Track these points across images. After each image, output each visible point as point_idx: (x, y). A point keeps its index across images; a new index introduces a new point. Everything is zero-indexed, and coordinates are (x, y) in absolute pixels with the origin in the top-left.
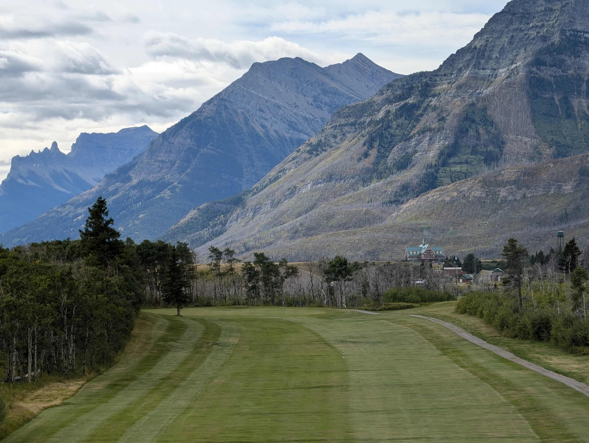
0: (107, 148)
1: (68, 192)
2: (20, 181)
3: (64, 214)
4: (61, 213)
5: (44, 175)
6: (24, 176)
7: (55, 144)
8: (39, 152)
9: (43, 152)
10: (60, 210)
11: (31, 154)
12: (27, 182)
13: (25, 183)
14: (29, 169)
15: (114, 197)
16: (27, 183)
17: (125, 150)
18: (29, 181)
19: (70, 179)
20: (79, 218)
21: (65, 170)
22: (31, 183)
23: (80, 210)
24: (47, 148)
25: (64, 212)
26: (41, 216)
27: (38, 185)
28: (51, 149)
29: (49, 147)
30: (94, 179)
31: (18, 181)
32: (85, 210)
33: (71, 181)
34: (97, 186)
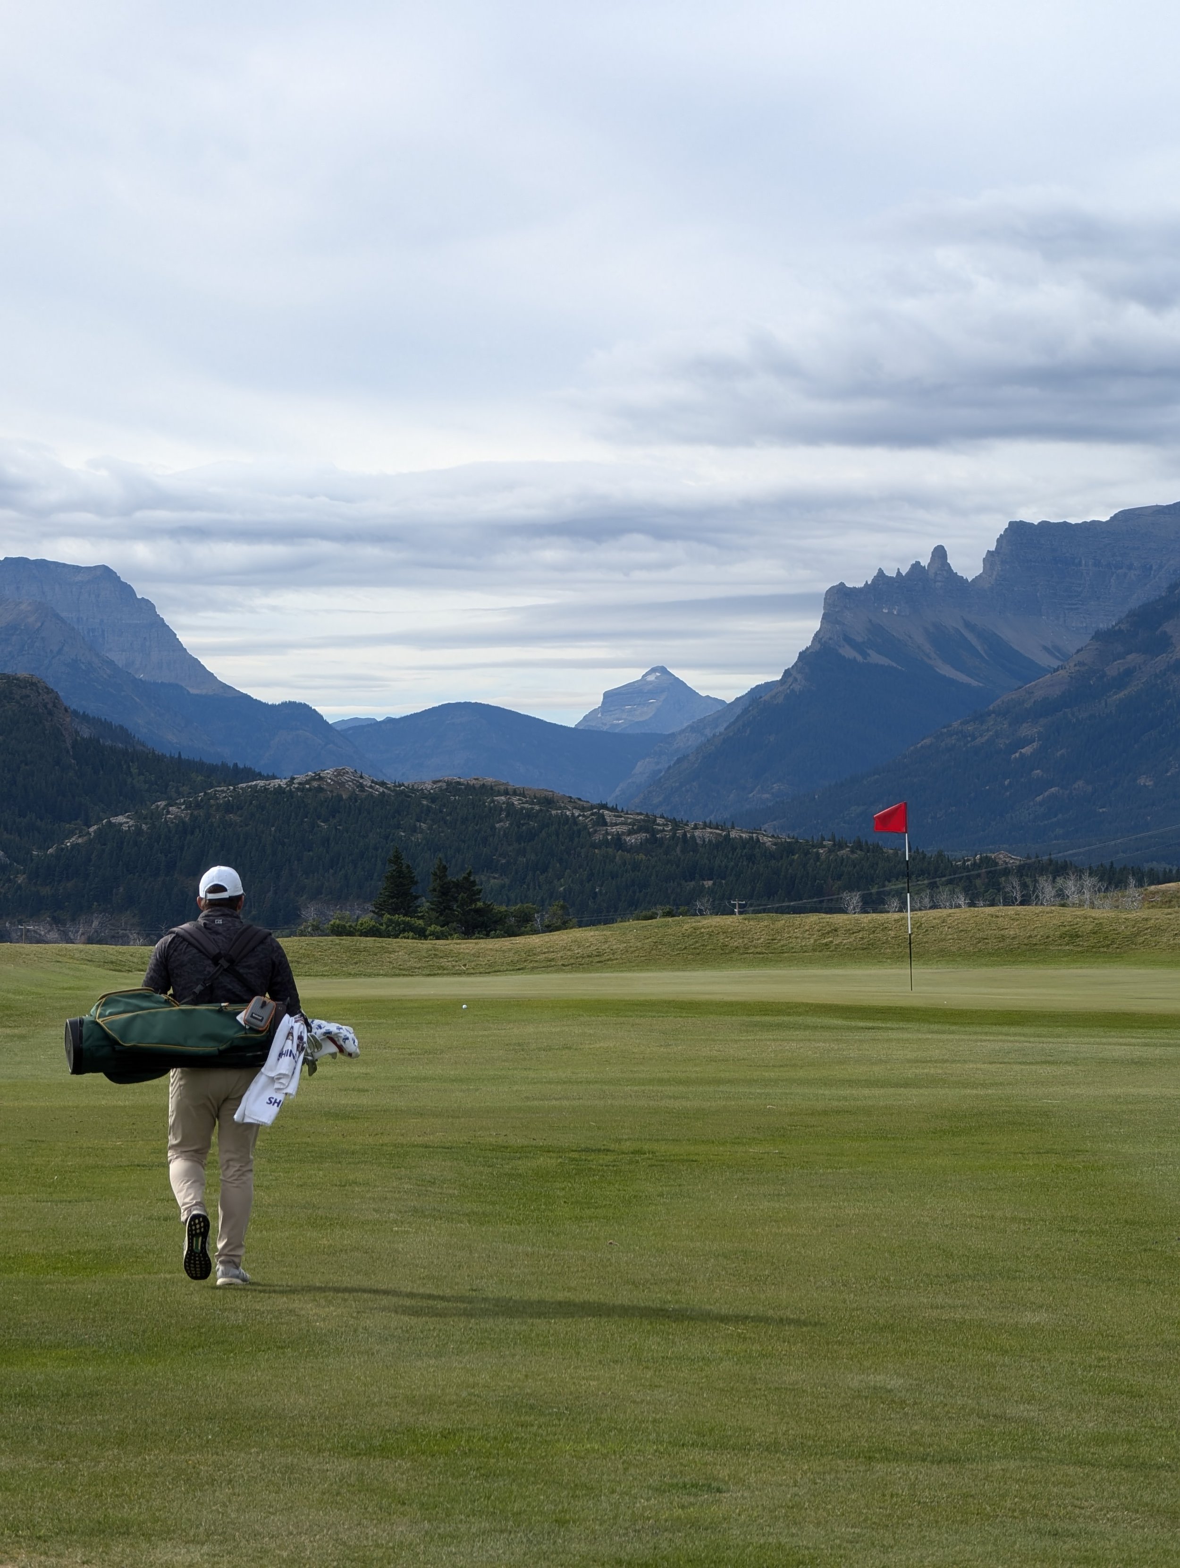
0: (1080, 564)
1: (974, 683)
2: (848, 652)
3: (979, 741)
4: (974, 738)
5: (910, 637)
6: (859, 639)
7: (940, 553)
8: (899, 573)
9: (907, 574)
10: (970, 728)
11: (876, 579)
12: (865, 655)
13: (860, 658)
14: (870, 621)
15: (1121, 695)
16: (865, 659)
17: (1130, 567)
18: (870, 651)
19: (979, 648)
20: (1027, 750)
21: (967, 625)
22: (876, 658)
23: (1026, 730)
24: (918, 563)
25: (981, 736)
26: (919, 745)
27: (895, 665)
28: (929, 565)
29: (925, 562)
30: (1045, 648)
31: (841, 651)
32: (1041, 729)
33: (982, 652)
34: (1072, 664)
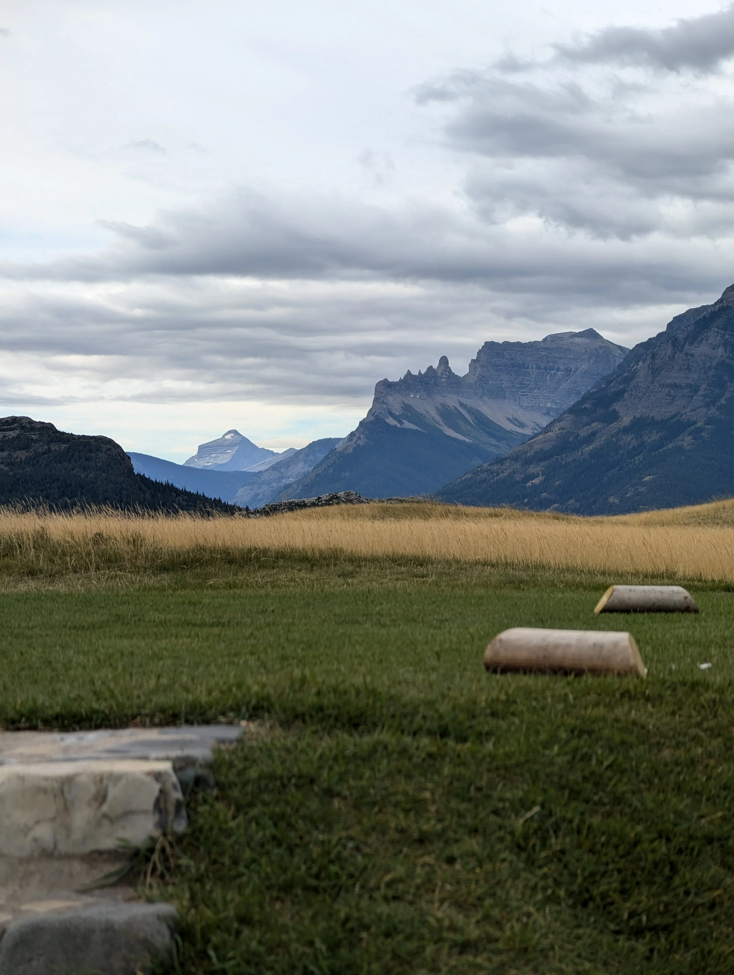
0: (528, 367)
1: (467, 440)
2: (391, 421)
3: (502, 476)
4: (498, 474)
5: (427, 412)
6: (397, 414)
7: (444, 361)
8: (420, 373)
9: (425, 373)
10: (495, 468)
11: (406, 376)
12: (401, 423)
13: (398, 425)
14: (403, 402)
15: (591, 447)
16: (402, 425)
17: (558, 369)
18: (404, 421)
19: (469, 419)
20: (536, 481)
21: (461, 404)
22: (407, 425)
23: (533, 469)
24: (431, 367)
25: (503, 472)
27: (420, 429)
28: (438, 368)
29: (435, 366)
30: (509, 419)
31: (387, 420)
32: (543, 469)
34: (557, 429)
